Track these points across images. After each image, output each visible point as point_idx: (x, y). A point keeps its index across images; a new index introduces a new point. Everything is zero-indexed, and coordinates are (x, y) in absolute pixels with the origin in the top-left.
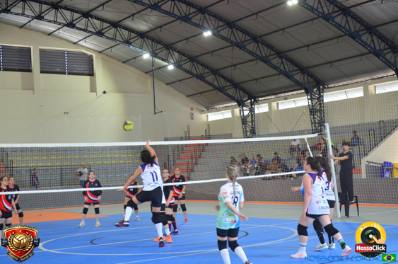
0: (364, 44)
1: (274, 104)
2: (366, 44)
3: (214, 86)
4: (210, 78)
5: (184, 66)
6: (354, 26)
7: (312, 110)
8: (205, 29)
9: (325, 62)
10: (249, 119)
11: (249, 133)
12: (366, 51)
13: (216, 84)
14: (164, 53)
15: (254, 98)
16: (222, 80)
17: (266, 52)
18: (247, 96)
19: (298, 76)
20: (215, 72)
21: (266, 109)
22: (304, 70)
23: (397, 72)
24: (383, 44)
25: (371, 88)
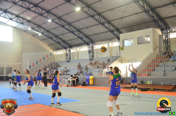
1: (78, 49)
2: (107, 27)
4: (54, 39)
5: (44, 34)
6: (102, 20)
7: (90, 52)
8: (48, 19)
9: (94, 34)
10: (69, 54)
11: (68, 59)
12: (108, 31)
13: (56, 41)
14: (37, 28)
15: (71, 47)
16: (59, 39)
17: (72, 29)
18: (68, 46)
19: (85, 39)
20: (56, 36)
21: (75, 51)
22: (87, 37)
23: (119, 39)
24: (113, 28)
25: (110, 44)
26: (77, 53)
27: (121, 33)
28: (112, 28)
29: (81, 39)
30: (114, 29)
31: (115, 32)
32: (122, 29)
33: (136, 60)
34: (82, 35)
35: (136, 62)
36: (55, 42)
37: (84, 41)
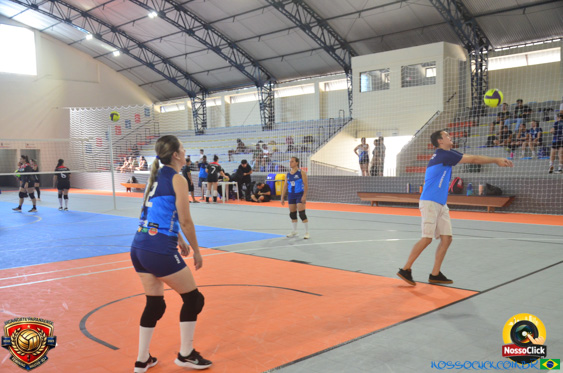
0: (314, 37)
1: (227, 99)
2: (316, 37)
3: (164, 75)
4: (160, 66)
5: (132, 52)
7: (263, 106)
8: (149, 9)
9: (277, 55)
10: (200, 112)
11: (200, 126)
12: (318, 46)
13: (166, 73)
14: (110, 36)
15: (206, 90)
16: (173, 70)
17: (216, 40)
18: (198, 88)
19: (250, 69)
20: (166, 60)
21: (219, 103)
22: (255, 63)
23: (348, 69)
24: (333, 40)
25: (321, 85)
26: (223, 109)
27: (353, 53)
28: (330, 40)
29: (240, 68)
30: (337, 42)
31: (339, 52)
32: (357, 44)
33: (396, 129)
34: (241, 59)
35: (395, 134)
36: (161, 77)
37: (248, 74)
